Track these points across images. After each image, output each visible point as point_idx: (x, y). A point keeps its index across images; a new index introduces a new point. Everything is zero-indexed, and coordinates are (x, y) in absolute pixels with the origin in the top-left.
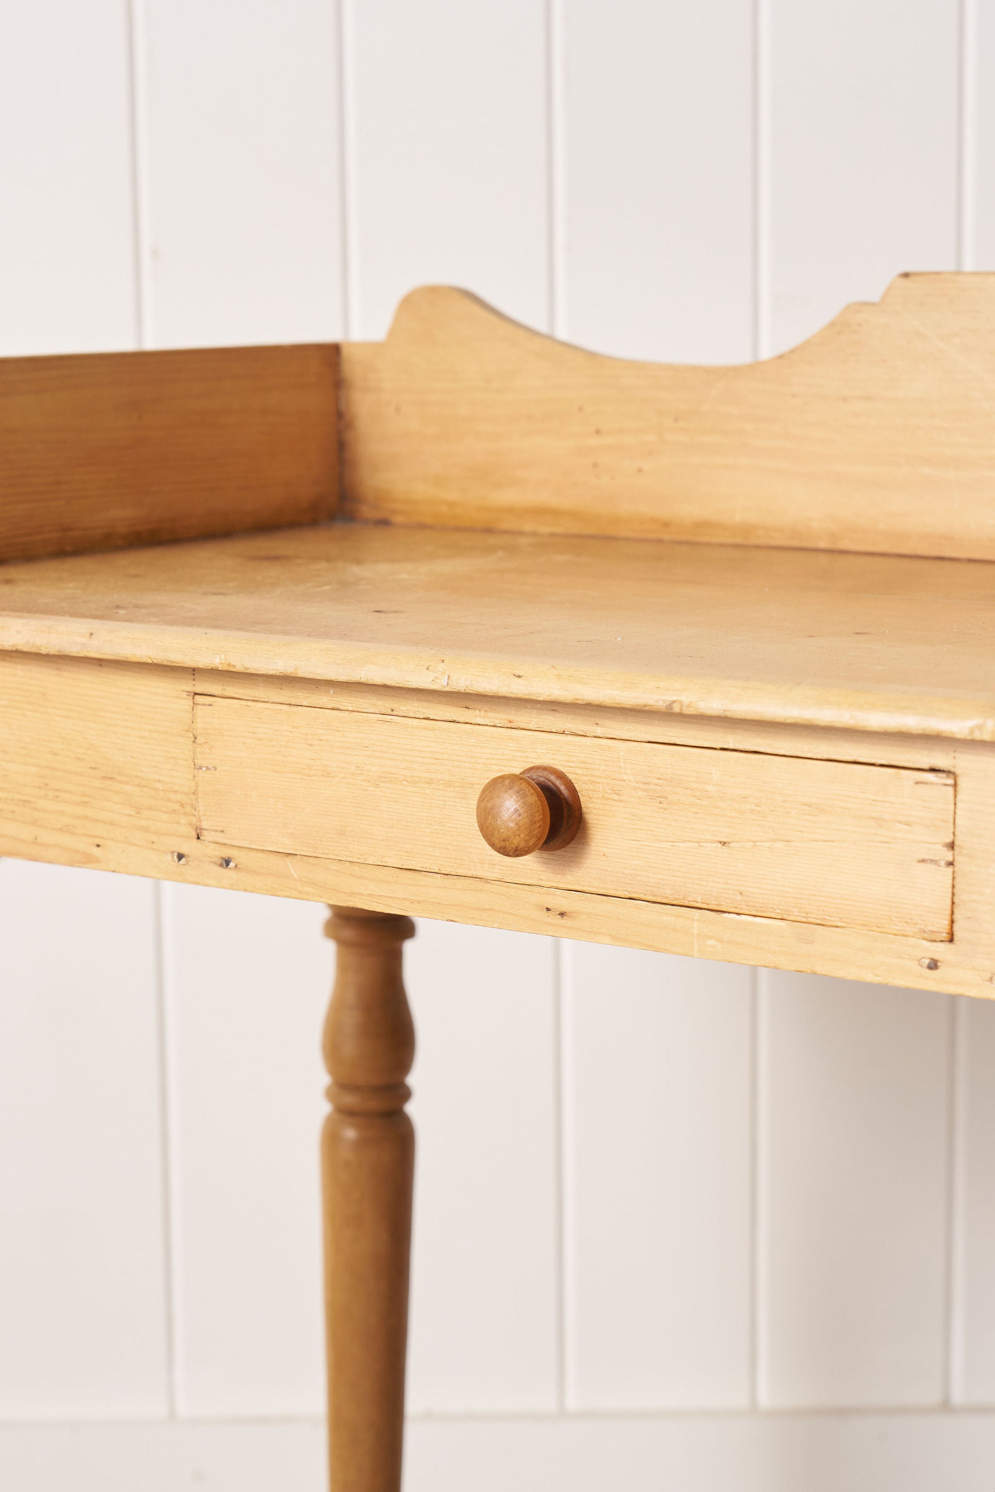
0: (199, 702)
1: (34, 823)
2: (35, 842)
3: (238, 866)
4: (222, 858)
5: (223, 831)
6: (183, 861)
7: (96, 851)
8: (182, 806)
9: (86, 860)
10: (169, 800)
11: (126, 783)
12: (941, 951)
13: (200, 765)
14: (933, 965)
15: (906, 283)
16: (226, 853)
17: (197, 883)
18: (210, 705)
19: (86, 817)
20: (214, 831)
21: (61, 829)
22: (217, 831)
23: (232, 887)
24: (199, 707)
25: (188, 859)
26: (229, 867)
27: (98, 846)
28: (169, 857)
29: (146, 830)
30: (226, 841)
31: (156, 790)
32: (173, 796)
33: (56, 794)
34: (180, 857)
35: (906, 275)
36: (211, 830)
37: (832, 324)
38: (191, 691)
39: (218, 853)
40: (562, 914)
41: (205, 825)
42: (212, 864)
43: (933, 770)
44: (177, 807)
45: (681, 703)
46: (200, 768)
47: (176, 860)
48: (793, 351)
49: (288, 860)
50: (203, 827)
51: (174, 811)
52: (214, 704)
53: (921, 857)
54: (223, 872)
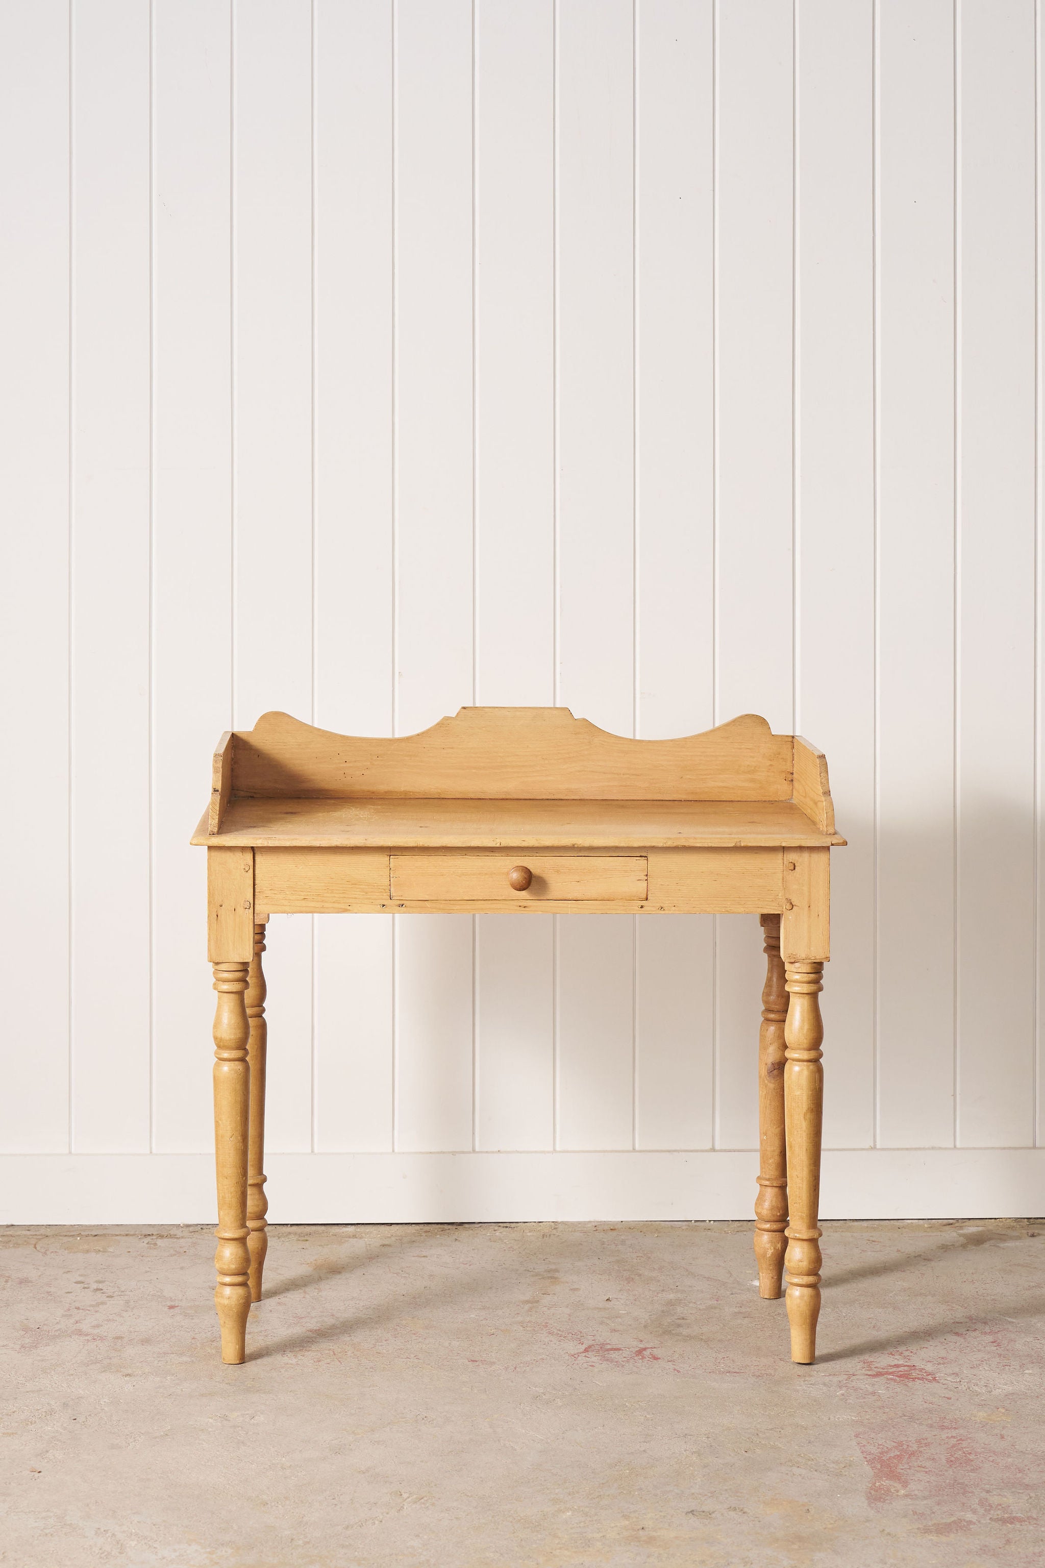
1: (322, 901)
2: (323, 907)
3: (406, 906)
4: (400, 904)
7: (349, 908)
8: (385, 890)
9: (345, 911)
10: (379, 889)
12: (644, 903)
14: (642, 907)
15: (464, 711)
16: (401, 902)
17: (390, 913)
19: (345, 897)
21: (334, 902)
22: (399, 896)
23: (404, 913)
27: (350, 906)
28: (379, 906)
29: (369, 899)
31: (374, 886)
32: (380, 887)
34: (384, 906)
35: (464, 708)
37: (438, 724)
39: (398, 903)
40: (525, 907)
42: (396, 906)
43: (640, 856)
44: (382, 890)
45: (577, 844)
46: (392, 878)
47: (382, 907)
48: (423, 733)
49: (426, 902)
51: (381, 892)
53: (638, 879)
54: (400, 908)
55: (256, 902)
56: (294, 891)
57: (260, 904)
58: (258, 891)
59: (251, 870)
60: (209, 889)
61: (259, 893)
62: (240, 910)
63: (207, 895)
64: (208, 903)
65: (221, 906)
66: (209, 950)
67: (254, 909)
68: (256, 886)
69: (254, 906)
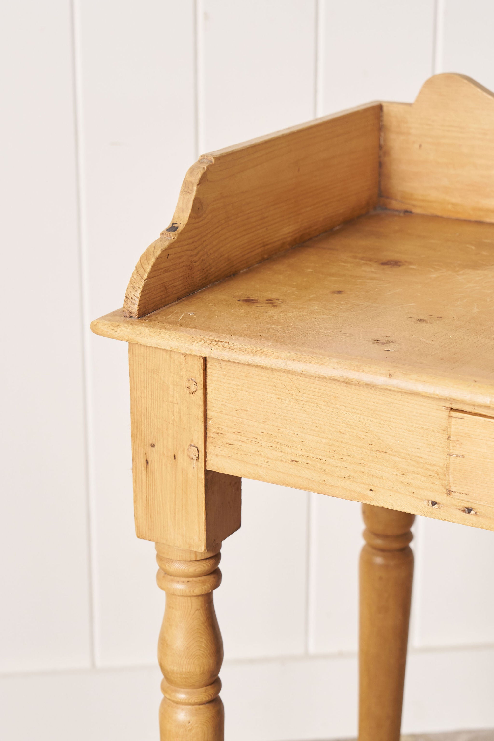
0: (454, 416)
1: (324, 471)
3: (477, 513)
4: (465, 507)
5: (467, 494)
6: (436, 506)
7: (370, 494)
8: (437, 474)
10: (427, 469)
11: (395, 456)
13: (451, 453)
16: (469, 505)
17: (446, 520)
18: (461, 418)
19: (363, 473)
20: (460, 493)
22: (462, 494)
23: (472, 525)
24: (453, 419)
25: (440, 505)
26: (470, 513)
27: (371, 490)
28: (425, 503)
29: (409, 485)
30: (469, 500)
31: (418, 462)
32: (430, 467)
33: (341, 456)
34: (434, 503)
36: (457, 493)
38: (449, 407)
39: (463, 504)
41: (453, 489)
42: (458, 510)
44: (433, 474)
46: (452, 455)
47: (431, 505)
50: (452, 490)
51: (432, 476)
52: (465, 418)
54: (466, 515)
55: (209, 449)
56: (275, 442)
57: (217, 455)
58: (214, 430)
59: (200, 392)
60: (132, 413)
61: (215, 435)
62: (182, 459)
63: (130, 423)
64: (132, 436)
65: (153, 446)
66: (136, 518)
67: (205, 462)
68: (209, 422)
69: (206, 457)
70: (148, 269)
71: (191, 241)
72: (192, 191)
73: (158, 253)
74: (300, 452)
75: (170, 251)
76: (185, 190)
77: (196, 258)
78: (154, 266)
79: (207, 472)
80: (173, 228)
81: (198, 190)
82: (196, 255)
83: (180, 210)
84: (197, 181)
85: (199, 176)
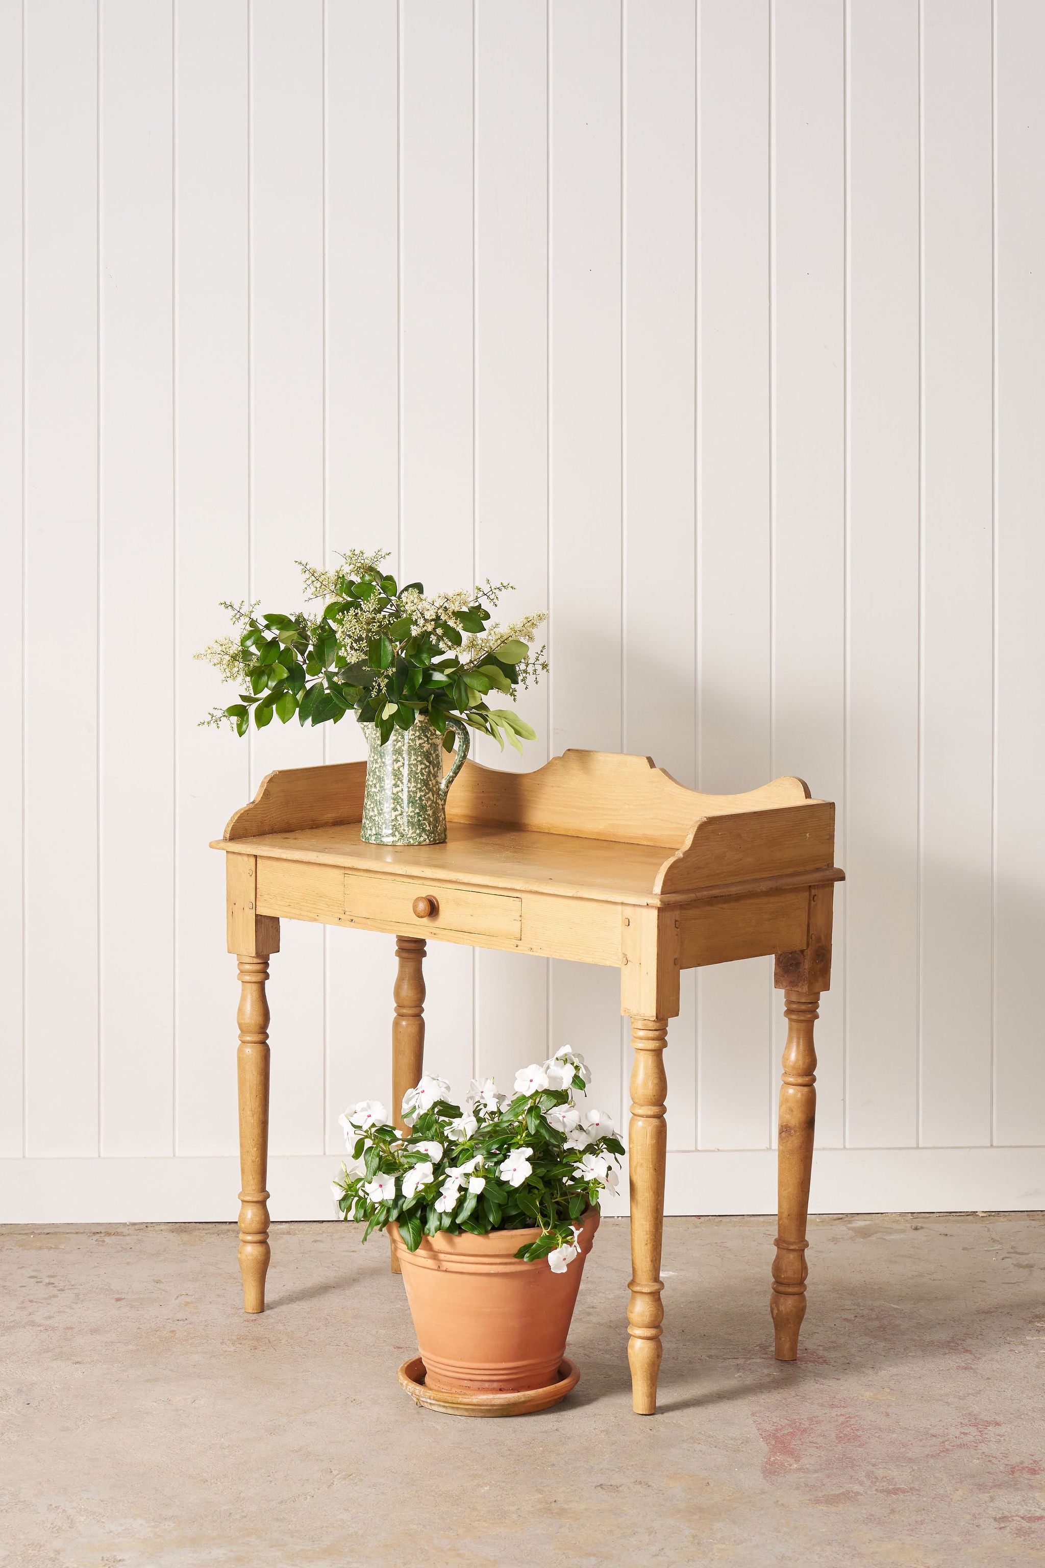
0: (346, 876)
1: (300, 909)
5: (351, 912)
8: (341, 904)
9: (314, 920)
10: (337, 903)
11: (326, 898)
12: (518, 942)
13: (346, 894)
16: (352, 918)
19: (315, 908)
21: (307, 911)
24: (346, 878)
25: (342, 920)
26: (352, 922)
27: (318, 916)
29: (331, 911)
30: (352, 915)
31: (334, 900)
33: (307, 901)
34: (340, 919)
36: (348, 912)
38: (343, 873)
40: (435, 934)
43: (516, 897)
45: (463, 879)
47: (338, 920)
49: (367, 919)
50: (346, 911)
51: (339, 906)
52: (350, 877)
53: (514, 919)
54: (350, 923)
55: (258, 903)
56: (282, 897)
57: (263, 906)
58: (259, 894)
59: (254, 875)
61: (260, 896)
62: (246, 909)
65: (235, 904)
67: (256, 910)
68: (258, 890)
69: (256, 907)
70: (236, 818)
71: (262, 809)
72: (264, 786)
73: (242, 812)
74: (292, 901)
75: (249, 812)
76: (262, 786)
77: (266, 819)
78: (239, 817)
79: (257, 915)
80: (253, 802)
81: (267, 785)
82: (266, 817)
83: (258, 795)
84: (267, 781)
85: (269, 779)
